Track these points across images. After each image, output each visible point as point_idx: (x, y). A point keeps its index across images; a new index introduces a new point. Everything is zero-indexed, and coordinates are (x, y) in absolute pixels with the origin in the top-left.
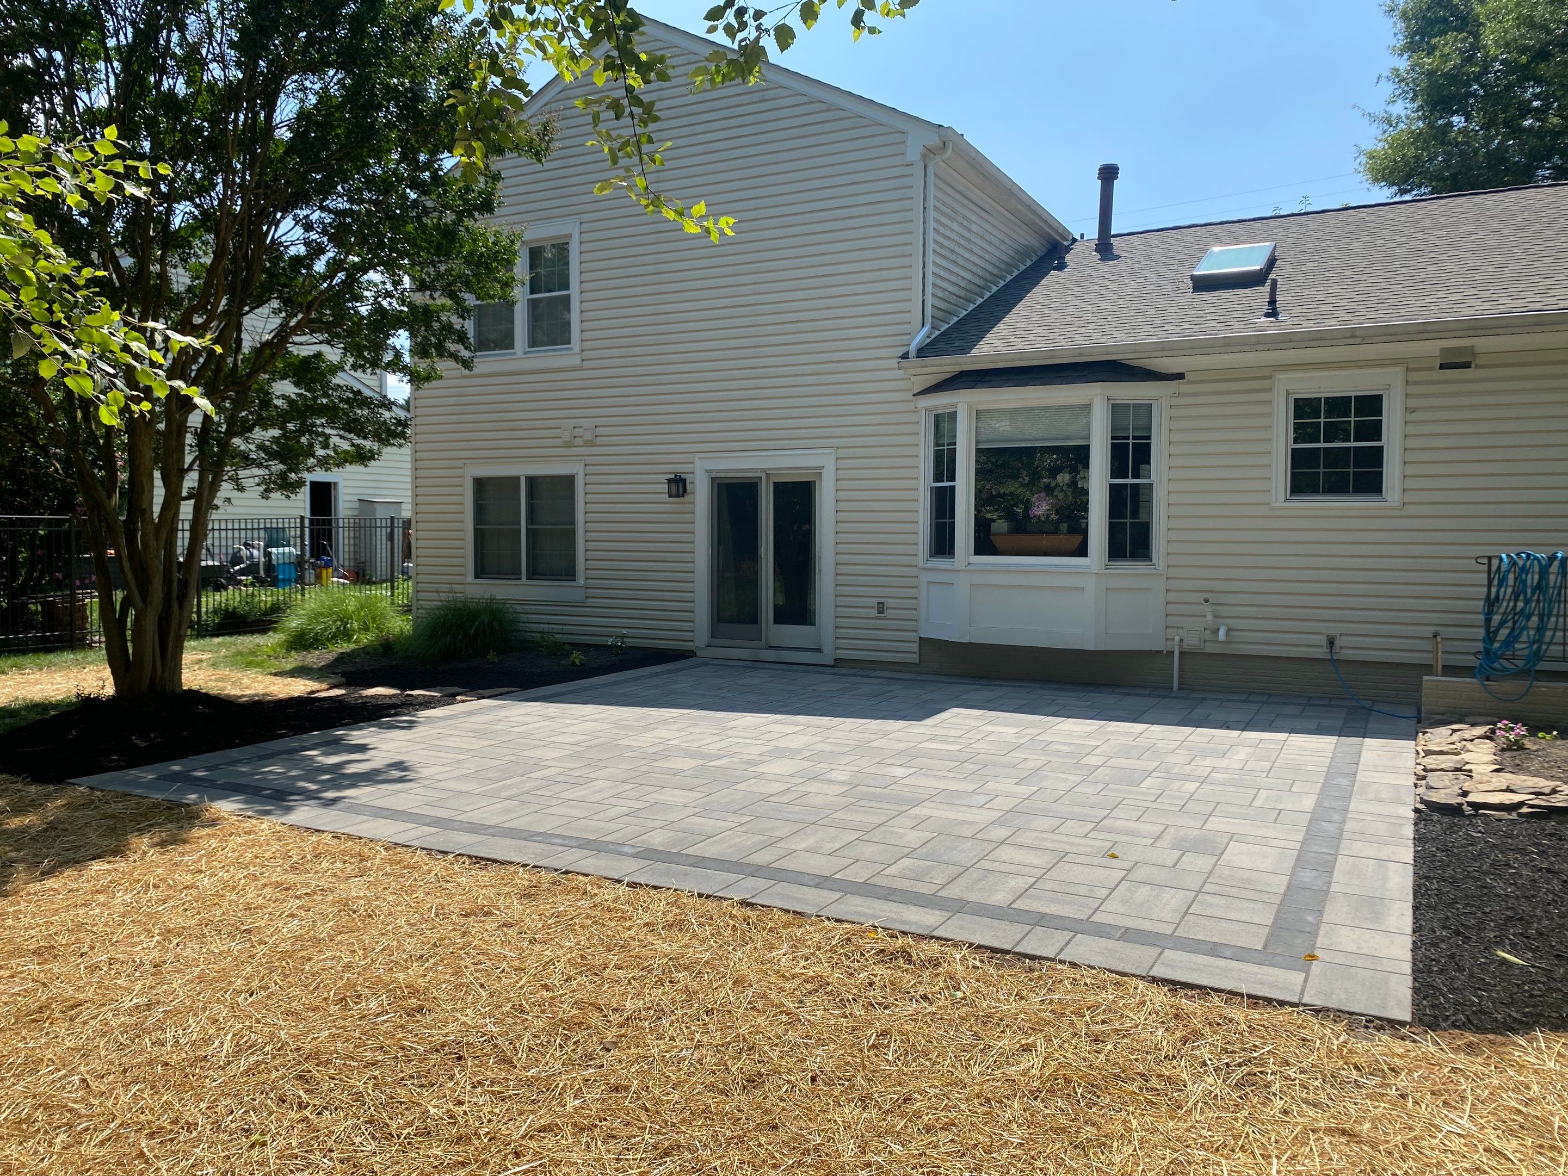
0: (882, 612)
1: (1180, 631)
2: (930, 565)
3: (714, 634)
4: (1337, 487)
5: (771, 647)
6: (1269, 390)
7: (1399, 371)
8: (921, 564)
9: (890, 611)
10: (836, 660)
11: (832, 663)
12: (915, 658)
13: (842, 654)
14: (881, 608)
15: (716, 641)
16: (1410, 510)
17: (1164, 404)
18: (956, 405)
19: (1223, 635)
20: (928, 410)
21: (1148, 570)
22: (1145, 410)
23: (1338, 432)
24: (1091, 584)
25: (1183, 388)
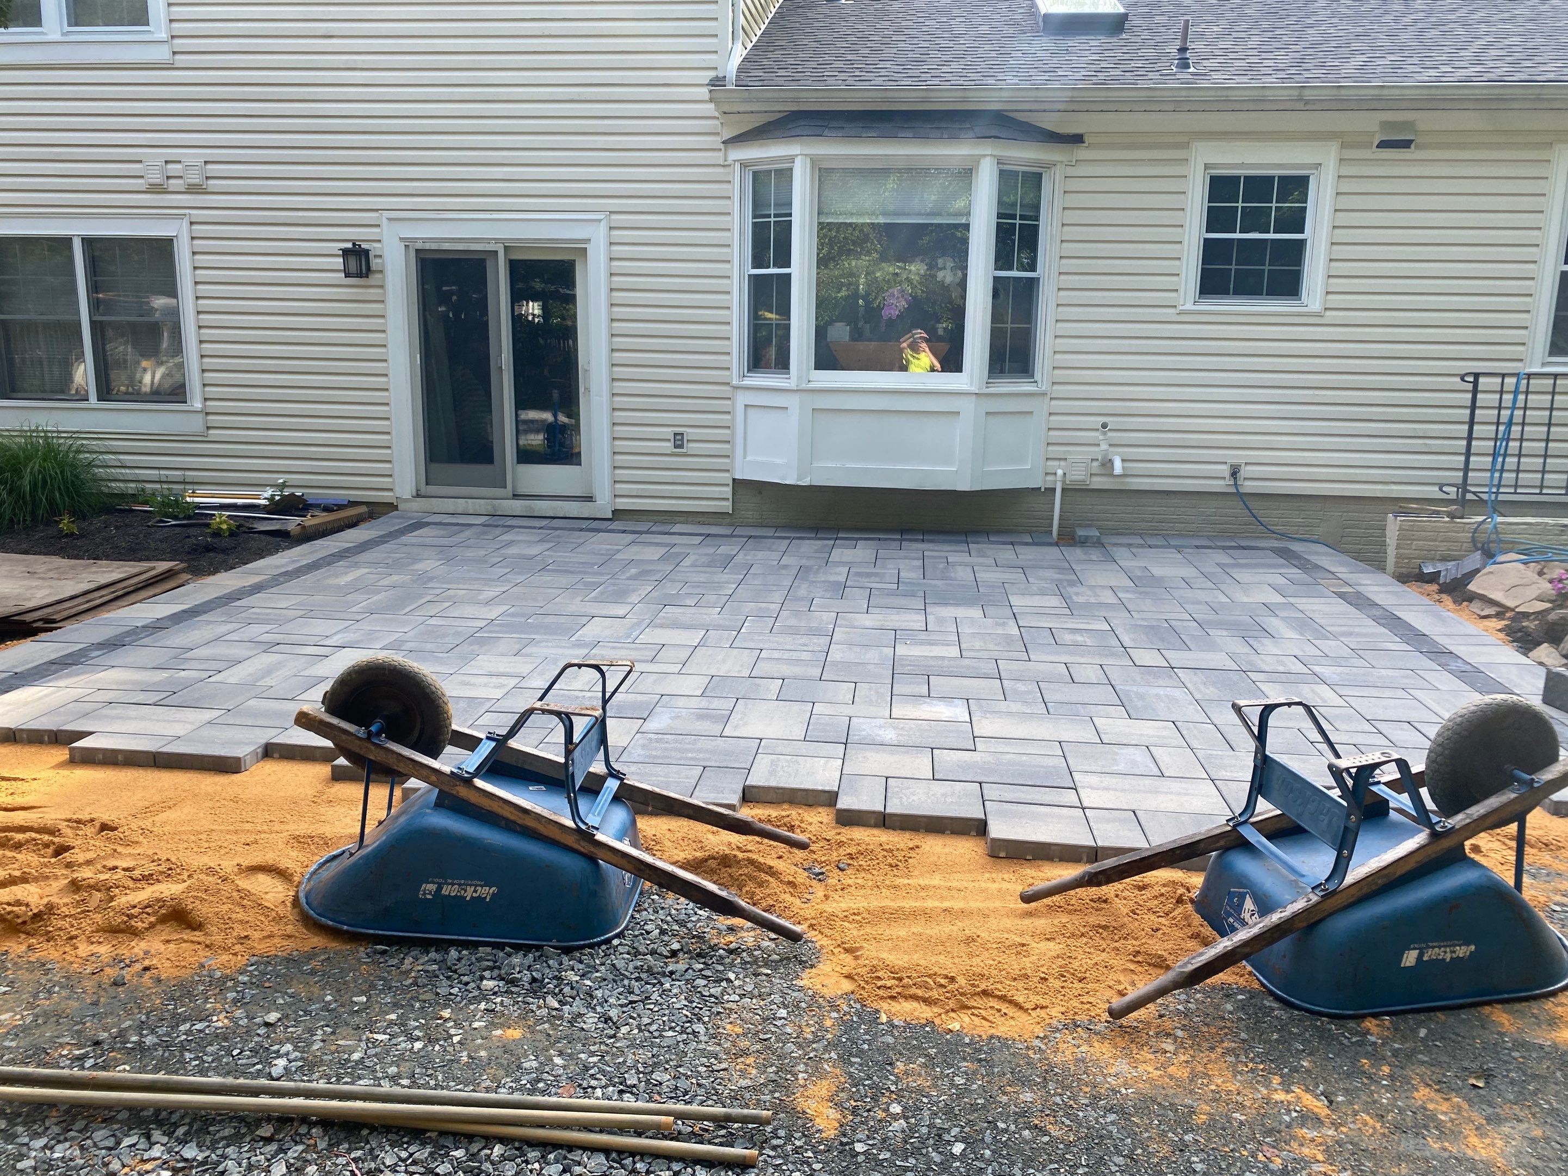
0: (681, 447)
1: (1062, 463)
2: (747, 382)
4: (1248, 287)
5: (516, 496)
6: (1184, 162)
7: (1330, 147)
8: (735, 382)
9: (690, 445)
10: (614, 511)
11: (609, 515)
12: (724, 506)
13: (623, 504)
14: (679, 440)
15: (432, 489)
16: (1331, 316)
17: (1059, 172)
18: (792, 159)
19: (1118, 467)
20: (744, 165)
21: (1027, 388)
22: (1034, 180)
23: (1255, 220)
24: (967, 407)
25: (1081, 153)
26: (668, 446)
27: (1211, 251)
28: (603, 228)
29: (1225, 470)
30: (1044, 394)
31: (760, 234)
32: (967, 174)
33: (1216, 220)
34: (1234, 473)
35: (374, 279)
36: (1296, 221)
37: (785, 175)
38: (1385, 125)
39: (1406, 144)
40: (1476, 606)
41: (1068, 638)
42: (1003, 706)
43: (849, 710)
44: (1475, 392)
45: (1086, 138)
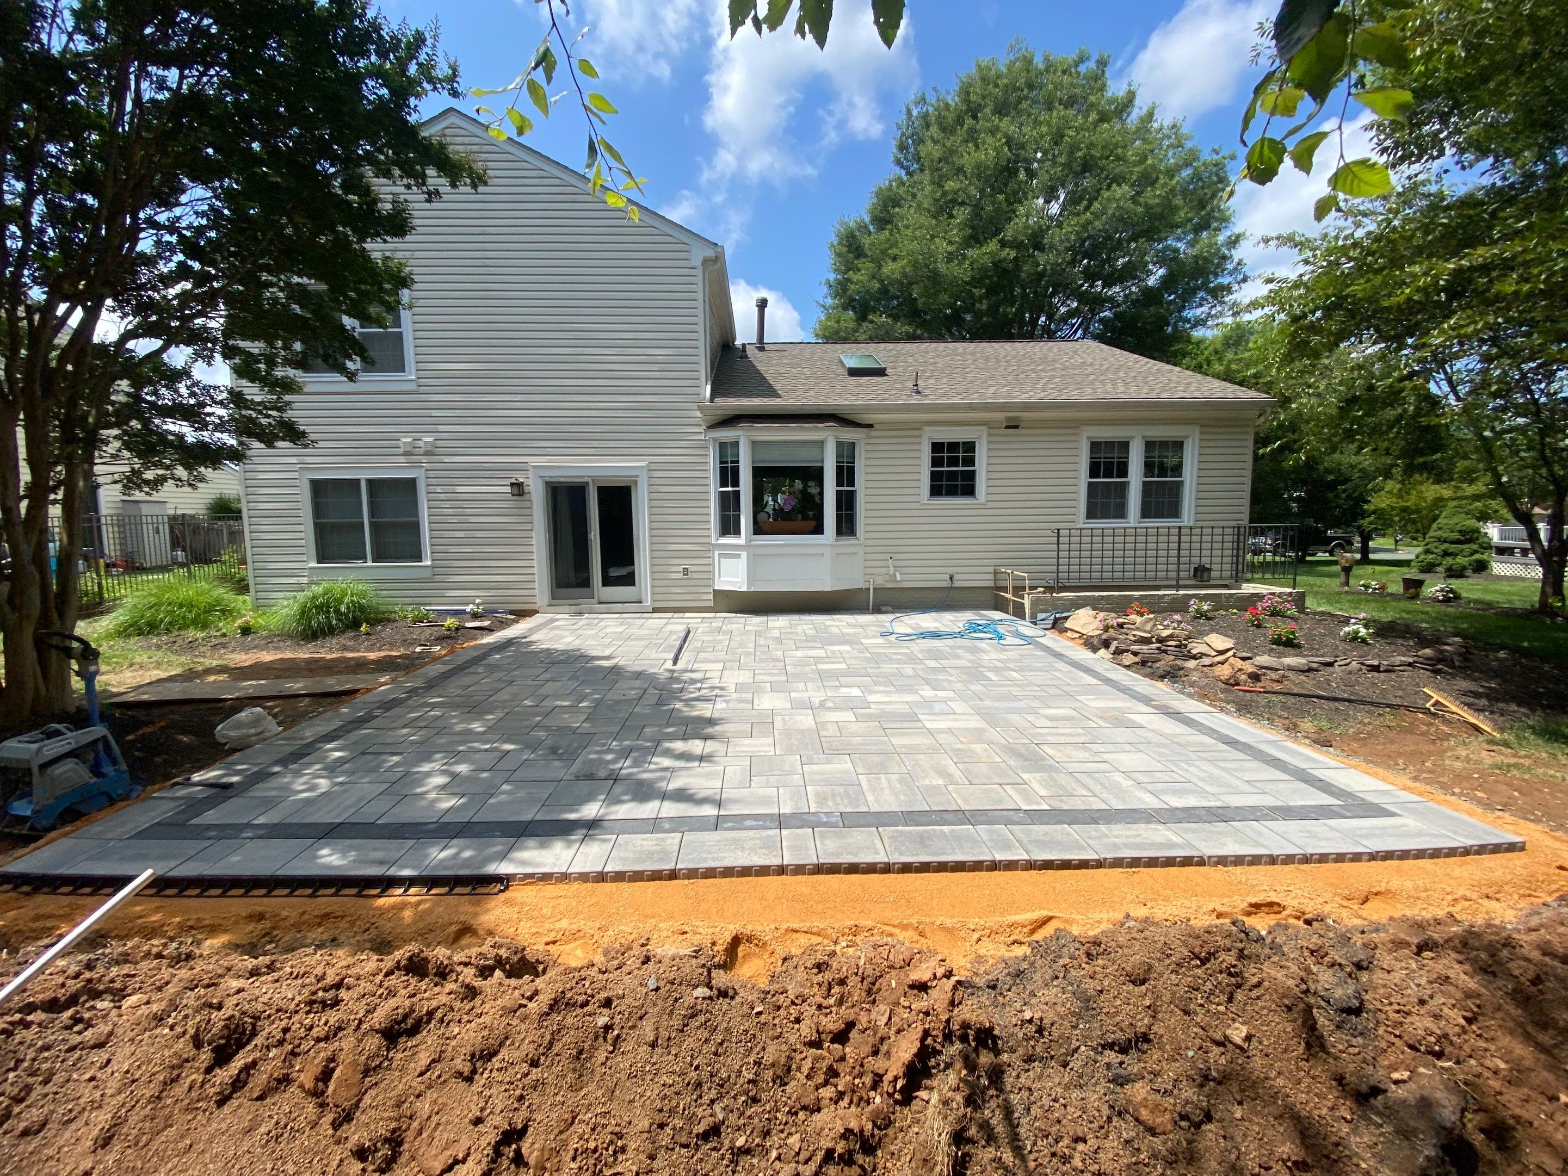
0: (687, 575)
1: (873, 576)
2: (720, 542)
3: (554, 598)
4: (952, 492)
5: (605, 602)
6: (920, 436)
7: (984, 428)
8: (714, 542)
9: (692, 574)
10: (654, 608)
11: (651, 610)
12: (710, 603)
13: (658, 605)
14: (686, 572)
15: (558, 601)
16: (990, 505)
17: (863, 442)
18: (739, 437)
19: (898, 578)
20: (714, 440)
21: (855, 542)
22: (852, 445)
23: (953, 461)
24: (827, 551)
25: (873, 433)
26: (681, 576)
27: (934, 476)
28: (645, 470)
29: (947, 577)
30: (862, 544)
31: (723, 472)
32: (821, 444)
33: (936, 462)
34: (951, 578)
35: (526, 497)
36: (970, 461)
37: (736, 444)
38: (1008, 419)
39: (1017, 427)
40: (1069, 634)
41: (894, 657)
42: (876, 688)
43: (807, 695)
44: (1058, 537)
45: (876, 426)
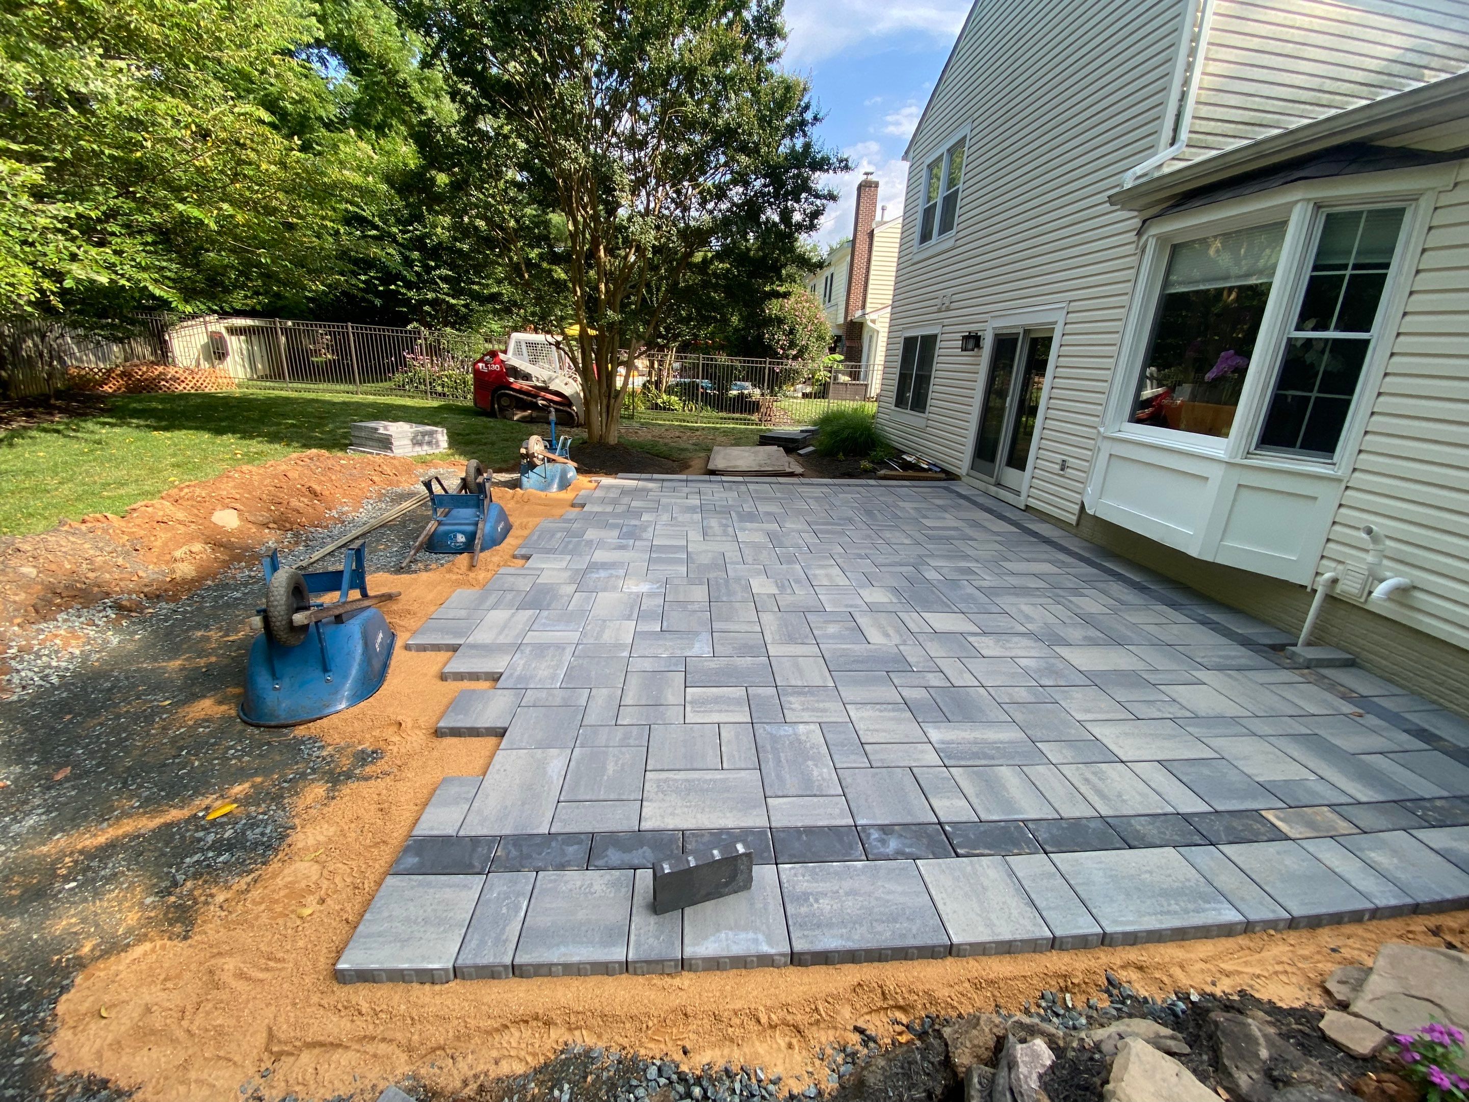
0: (1062, 469)
1: (1340, 567)
3: (973, 467)
5: (998, 484)
9: (1069, 470)
10: (1027, 506)
11: (1023, 507)
12: (1073, 519)
13: (1032, 502)
14: (1064, 466)
15: (973, 473)
17: (1425, 204)
21: (1316, 469)
24: (1216, 473)
26: (1058, 468)
28: (1065, 311)
30: (1339, 480)
35: (977, 351)
